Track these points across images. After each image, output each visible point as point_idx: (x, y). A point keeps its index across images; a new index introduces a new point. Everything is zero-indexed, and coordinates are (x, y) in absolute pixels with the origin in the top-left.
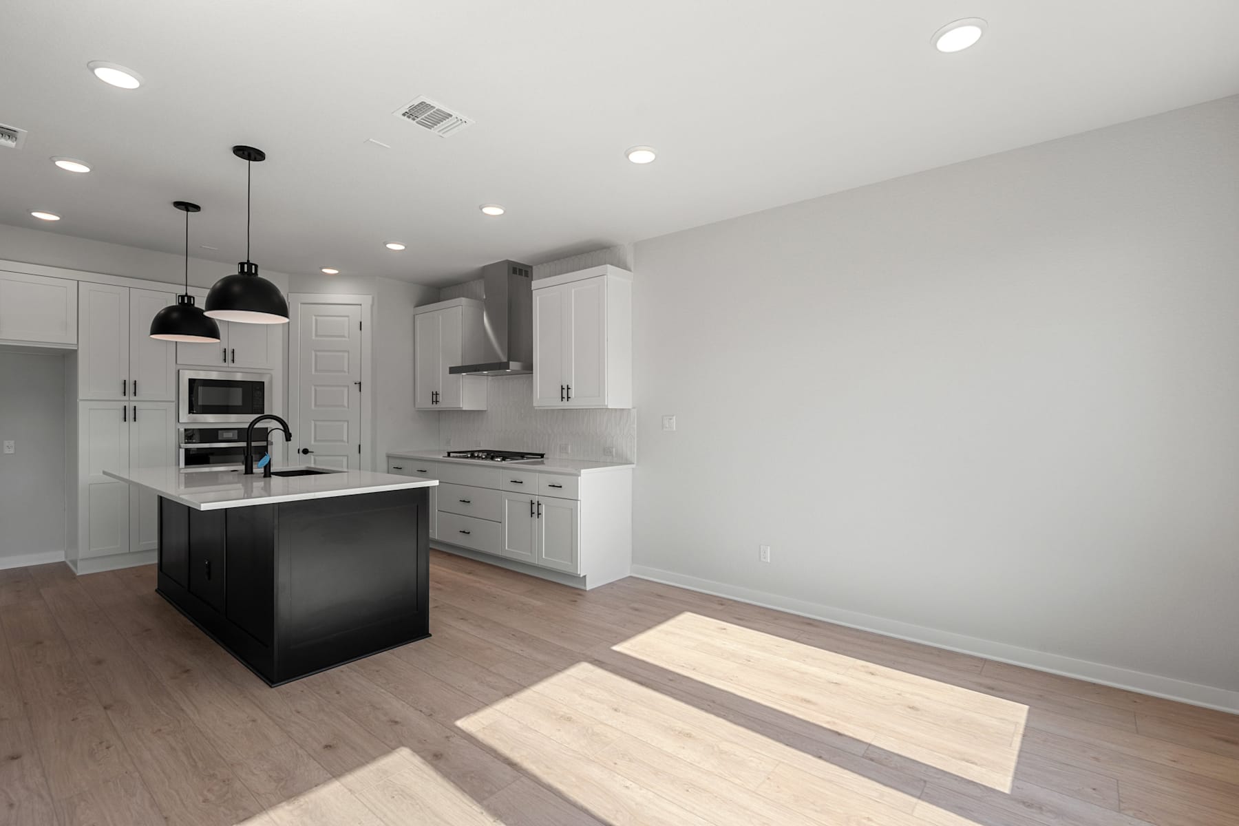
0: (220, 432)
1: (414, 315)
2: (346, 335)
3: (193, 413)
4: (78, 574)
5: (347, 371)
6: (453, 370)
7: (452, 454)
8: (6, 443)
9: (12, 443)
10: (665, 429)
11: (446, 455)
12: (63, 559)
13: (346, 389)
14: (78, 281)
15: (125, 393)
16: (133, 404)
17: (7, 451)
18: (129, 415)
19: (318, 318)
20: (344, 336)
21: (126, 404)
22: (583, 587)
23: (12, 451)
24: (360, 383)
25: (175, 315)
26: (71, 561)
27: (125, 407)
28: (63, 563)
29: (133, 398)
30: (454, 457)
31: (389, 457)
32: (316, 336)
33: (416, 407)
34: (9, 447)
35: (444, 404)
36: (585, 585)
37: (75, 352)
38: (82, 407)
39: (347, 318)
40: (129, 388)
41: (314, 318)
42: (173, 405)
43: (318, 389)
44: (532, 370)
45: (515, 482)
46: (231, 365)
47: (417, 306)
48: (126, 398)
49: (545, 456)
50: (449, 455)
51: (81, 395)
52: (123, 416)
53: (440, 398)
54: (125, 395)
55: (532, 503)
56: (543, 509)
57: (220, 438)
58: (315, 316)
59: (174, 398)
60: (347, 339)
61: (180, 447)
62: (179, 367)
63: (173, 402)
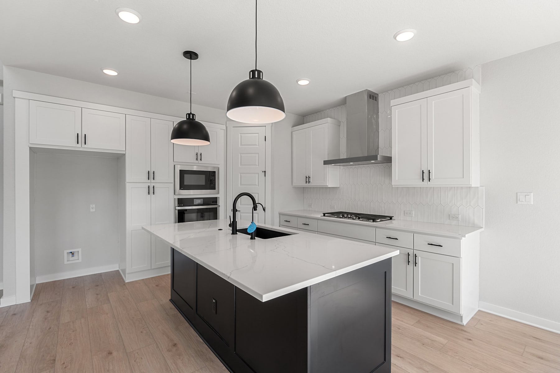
0: (195, 200)
1: (292, 132)
2: (257, 144)
3: (182, 190)
4: (126, 282)
5: (258, 165)
6: (326, 163)
7: (326, 215)
8: (91, 206)
9: (94, 206)
10: (519, 203)
11: (323, 215)
12: (118, 269)
13: (257, 175)
14: (126, 114)
15: (149, 178)
16: (153, 185)
17: (92, 210)
18: (151, 191)
19: (242, 135)
20: (256, 145)
21: (149, 184)
22: (459, 322)
23: (94, 210)
24: (265, 172)
25: (185, 127)
26: (122, 270)
27: (149, 186)
28: (118, 271)
29: (153, 181)
30: (327, 216)
31: (280, 214)
32: (241, 145)
33: (294, 184)
34: (93, 208)
35: (314, 183)
36: (462, 321)
37: (124, 155)
38: (128, 186)
39: (257, 134)
40: (151, 175)
41: (240, 135)
42: (172, 185)
43: (242, 175)
44: (392, 161)
45: (390, 238)
46: (200, 162)
47: (293, 127)
48: (149, 181)
49: (393, 218)
50: (324, 215)
51: (127, 180)
52: (148, 192)
53: (311, 180)
54: (149, 179)
55: (409, 255)
56: (419, 260)
57: (195, 203)
58: (240, 134)
59: (173, 181)
60: (258, 146)
61: (175, 209)
62: (175, 163)
63: (172, 183)
